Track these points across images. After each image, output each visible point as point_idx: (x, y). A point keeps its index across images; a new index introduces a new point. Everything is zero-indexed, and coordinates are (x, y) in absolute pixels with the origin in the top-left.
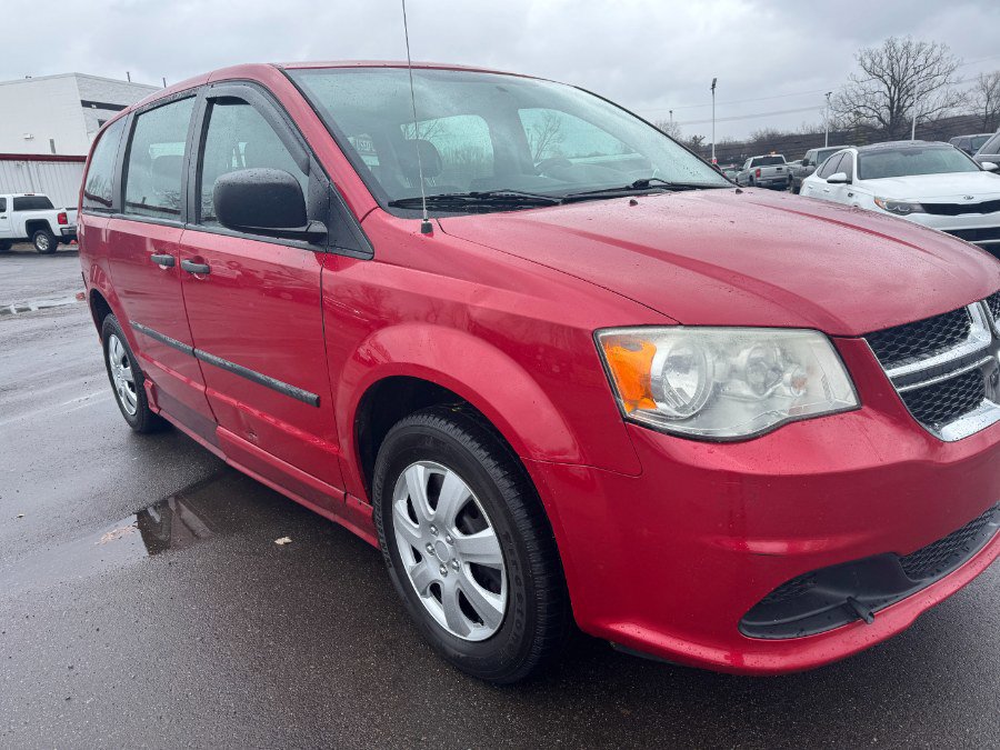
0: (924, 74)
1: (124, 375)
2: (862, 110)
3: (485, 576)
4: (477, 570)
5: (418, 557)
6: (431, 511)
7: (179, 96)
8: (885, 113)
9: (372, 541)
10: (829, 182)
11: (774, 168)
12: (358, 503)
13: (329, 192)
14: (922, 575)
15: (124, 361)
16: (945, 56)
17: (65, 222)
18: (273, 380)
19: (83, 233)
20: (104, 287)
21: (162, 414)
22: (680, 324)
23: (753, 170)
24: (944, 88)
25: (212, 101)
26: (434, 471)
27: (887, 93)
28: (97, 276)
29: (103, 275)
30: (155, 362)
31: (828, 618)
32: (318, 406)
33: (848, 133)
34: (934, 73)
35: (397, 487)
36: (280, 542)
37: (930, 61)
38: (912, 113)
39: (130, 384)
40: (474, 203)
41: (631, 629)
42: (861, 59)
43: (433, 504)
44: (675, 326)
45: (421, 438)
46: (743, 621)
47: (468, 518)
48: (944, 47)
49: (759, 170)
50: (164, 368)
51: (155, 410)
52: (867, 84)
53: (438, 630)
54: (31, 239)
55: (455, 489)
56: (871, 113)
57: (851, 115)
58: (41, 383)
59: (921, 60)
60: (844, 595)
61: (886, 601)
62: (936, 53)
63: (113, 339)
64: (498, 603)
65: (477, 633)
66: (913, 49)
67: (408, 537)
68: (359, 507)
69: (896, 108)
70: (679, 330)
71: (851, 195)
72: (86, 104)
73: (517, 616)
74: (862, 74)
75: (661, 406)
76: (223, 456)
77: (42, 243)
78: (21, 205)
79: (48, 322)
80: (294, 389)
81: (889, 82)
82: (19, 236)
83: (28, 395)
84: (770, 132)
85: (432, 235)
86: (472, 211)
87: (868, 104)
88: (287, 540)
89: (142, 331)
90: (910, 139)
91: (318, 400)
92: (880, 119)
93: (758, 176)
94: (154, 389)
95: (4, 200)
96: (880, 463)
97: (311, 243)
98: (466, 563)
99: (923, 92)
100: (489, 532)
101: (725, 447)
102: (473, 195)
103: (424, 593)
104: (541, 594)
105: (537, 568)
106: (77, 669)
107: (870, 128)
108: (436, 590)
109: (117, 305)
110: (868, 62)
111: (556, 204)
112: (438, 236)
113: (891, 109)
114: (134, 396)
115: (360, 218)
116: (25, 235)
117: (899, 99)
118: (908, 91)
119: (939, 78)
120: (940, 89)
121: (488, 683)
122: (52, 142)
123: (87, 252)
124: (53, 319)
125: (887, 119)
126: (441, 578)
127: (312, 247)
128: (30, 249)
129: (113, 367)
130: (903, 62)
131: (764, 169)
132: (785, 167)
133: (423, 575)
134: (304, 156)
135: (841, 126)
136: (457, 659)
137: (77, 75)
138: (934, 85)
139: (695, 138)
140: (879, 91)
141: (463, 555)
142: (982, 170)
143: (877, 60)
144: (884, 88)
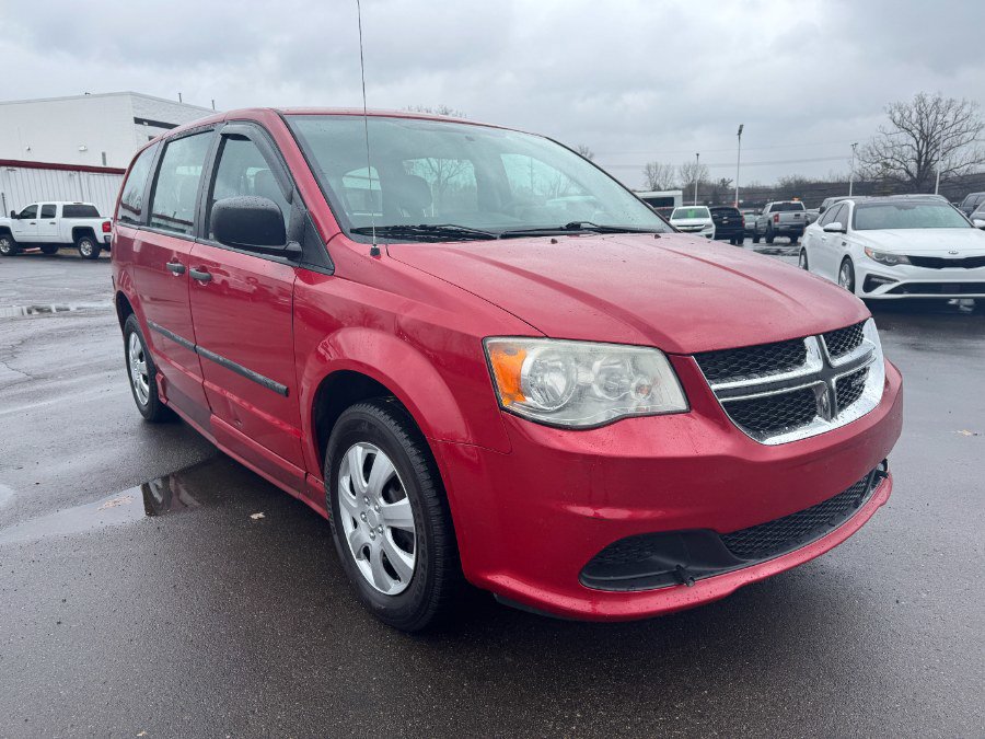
0: (953, 129)
1: (140, 367)
2: (889, 161)
3: (402, 539)
4: (397, 534)
5: (355, 524)
6: (365, 485)
7: (201, 129)
8: (913, 166)
9: (325, 514)
10: (826, 231)
11: (791, 214)
12: (316, 481)
13: (305, 217)
14: (750, 556)
15: (141, 357)
16: (974, 113)
17: (109, 230)
18: (255, 374)
19: (116, 241)
20: (129, 289)
21: (170, 405)
22: (547, 337)
23: (771, 215)
24: (972, 144)
25: (225, 137)
26: (371, 451)
27: (915, 146)
28: (123, 280)
29: (129, 280)
30: (173, 363)
31: (658, 580)
32: (287, 396)
33: (874, 184)
34: (964, 128)
35: (343, 465)
36: (255, 517)
37: (960, 117)
38: (939, 167)
39: (145, 377)
40: (422, 233)
41: (503, 580)
42: (891, 112)
43: (367, 480)
44: (542, 337)
45: (359, 422)
46: (584, 574)
47: (391, 490)
48: (974, 104)
49: (777, 216)
50: (181, 368)
51: (163, 400)
52: (895, 136)
53: (366, 586)
54: (76, 245)
55: (384, 466)
56: (898, 164)
57: (879, 165)
58: (68, 374)
59: (950, 118)
60: (673, 563)
61: (712, 572)
62: (966, 110)
63: (133, 336)
64: (409, 561)
65: (395, 588)
66: (943, 104)
67: (349, 508)
68: (316, 485)
69: (925, 164)
70: (546, 341)
71: (844, 244)
72: (138, 121)
73: (422, 569)
74: (891, 127)
75: (529, 400)
76: (214, 441)
77: (86, 249)
78: (69, 212)
79: (82, 321)
80: (269, 381)
81: (918, 136)
82: (65, 241)
83: (57, 384)
84: (797, 179)
85: (379, 258)
86: (421, 240)
87: (896, 157)
88: (261, 515)
89: (157, 330)
90: (934, 193)
91: (287, 392)
92: (908, 172)
93: (777, 220)
94: (164, 381)
95: (55, 206)
96: (695, 454)
97: (289, 259)
98: (388, 527)
99: (951, 148)
100: (406, 501)
101: (572, 433)
102: (423, 227)
103: (358, 557)
104: (439, 551)
105: (437, 529)
106: (68, 602)
107: (896, 179)
108: (366, 552)
109: (138, 306)
110: (898, 116)
111: (495, 239)
112: (384, 259)
113: (919, 162)
114: (147, 388)
115: (327, 239)
116: (71, 240)
117: (927, 153)
118: (936, 146)
119: (969, 135)
120: (970, 144)
121: (403, 632)
122: (104, 155)
123: (118, 259)
124: (88, 319)
125: (914, 171)
126: (370, 541)
127: (290, 262)
128: (74, 254)
129: (131, 362)
130: (932, 117)
131: (783, 215)
132: (802, 214)
133: (358, 539)
134: (290, 187)
135: (869, 176)
136: (379, 610)
137: (132, 94)
138: (963, 141)
139: (723, 181)
140: (907, 145)
141: (387, 520)
142: (972, 227)
143: (907, 114)
144: (912, 141)
